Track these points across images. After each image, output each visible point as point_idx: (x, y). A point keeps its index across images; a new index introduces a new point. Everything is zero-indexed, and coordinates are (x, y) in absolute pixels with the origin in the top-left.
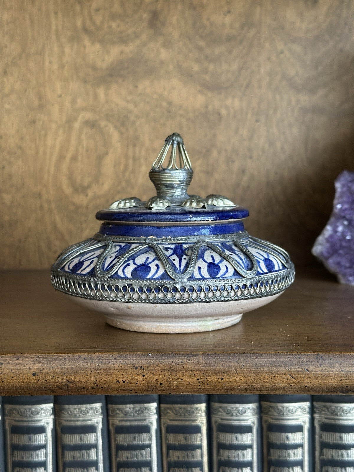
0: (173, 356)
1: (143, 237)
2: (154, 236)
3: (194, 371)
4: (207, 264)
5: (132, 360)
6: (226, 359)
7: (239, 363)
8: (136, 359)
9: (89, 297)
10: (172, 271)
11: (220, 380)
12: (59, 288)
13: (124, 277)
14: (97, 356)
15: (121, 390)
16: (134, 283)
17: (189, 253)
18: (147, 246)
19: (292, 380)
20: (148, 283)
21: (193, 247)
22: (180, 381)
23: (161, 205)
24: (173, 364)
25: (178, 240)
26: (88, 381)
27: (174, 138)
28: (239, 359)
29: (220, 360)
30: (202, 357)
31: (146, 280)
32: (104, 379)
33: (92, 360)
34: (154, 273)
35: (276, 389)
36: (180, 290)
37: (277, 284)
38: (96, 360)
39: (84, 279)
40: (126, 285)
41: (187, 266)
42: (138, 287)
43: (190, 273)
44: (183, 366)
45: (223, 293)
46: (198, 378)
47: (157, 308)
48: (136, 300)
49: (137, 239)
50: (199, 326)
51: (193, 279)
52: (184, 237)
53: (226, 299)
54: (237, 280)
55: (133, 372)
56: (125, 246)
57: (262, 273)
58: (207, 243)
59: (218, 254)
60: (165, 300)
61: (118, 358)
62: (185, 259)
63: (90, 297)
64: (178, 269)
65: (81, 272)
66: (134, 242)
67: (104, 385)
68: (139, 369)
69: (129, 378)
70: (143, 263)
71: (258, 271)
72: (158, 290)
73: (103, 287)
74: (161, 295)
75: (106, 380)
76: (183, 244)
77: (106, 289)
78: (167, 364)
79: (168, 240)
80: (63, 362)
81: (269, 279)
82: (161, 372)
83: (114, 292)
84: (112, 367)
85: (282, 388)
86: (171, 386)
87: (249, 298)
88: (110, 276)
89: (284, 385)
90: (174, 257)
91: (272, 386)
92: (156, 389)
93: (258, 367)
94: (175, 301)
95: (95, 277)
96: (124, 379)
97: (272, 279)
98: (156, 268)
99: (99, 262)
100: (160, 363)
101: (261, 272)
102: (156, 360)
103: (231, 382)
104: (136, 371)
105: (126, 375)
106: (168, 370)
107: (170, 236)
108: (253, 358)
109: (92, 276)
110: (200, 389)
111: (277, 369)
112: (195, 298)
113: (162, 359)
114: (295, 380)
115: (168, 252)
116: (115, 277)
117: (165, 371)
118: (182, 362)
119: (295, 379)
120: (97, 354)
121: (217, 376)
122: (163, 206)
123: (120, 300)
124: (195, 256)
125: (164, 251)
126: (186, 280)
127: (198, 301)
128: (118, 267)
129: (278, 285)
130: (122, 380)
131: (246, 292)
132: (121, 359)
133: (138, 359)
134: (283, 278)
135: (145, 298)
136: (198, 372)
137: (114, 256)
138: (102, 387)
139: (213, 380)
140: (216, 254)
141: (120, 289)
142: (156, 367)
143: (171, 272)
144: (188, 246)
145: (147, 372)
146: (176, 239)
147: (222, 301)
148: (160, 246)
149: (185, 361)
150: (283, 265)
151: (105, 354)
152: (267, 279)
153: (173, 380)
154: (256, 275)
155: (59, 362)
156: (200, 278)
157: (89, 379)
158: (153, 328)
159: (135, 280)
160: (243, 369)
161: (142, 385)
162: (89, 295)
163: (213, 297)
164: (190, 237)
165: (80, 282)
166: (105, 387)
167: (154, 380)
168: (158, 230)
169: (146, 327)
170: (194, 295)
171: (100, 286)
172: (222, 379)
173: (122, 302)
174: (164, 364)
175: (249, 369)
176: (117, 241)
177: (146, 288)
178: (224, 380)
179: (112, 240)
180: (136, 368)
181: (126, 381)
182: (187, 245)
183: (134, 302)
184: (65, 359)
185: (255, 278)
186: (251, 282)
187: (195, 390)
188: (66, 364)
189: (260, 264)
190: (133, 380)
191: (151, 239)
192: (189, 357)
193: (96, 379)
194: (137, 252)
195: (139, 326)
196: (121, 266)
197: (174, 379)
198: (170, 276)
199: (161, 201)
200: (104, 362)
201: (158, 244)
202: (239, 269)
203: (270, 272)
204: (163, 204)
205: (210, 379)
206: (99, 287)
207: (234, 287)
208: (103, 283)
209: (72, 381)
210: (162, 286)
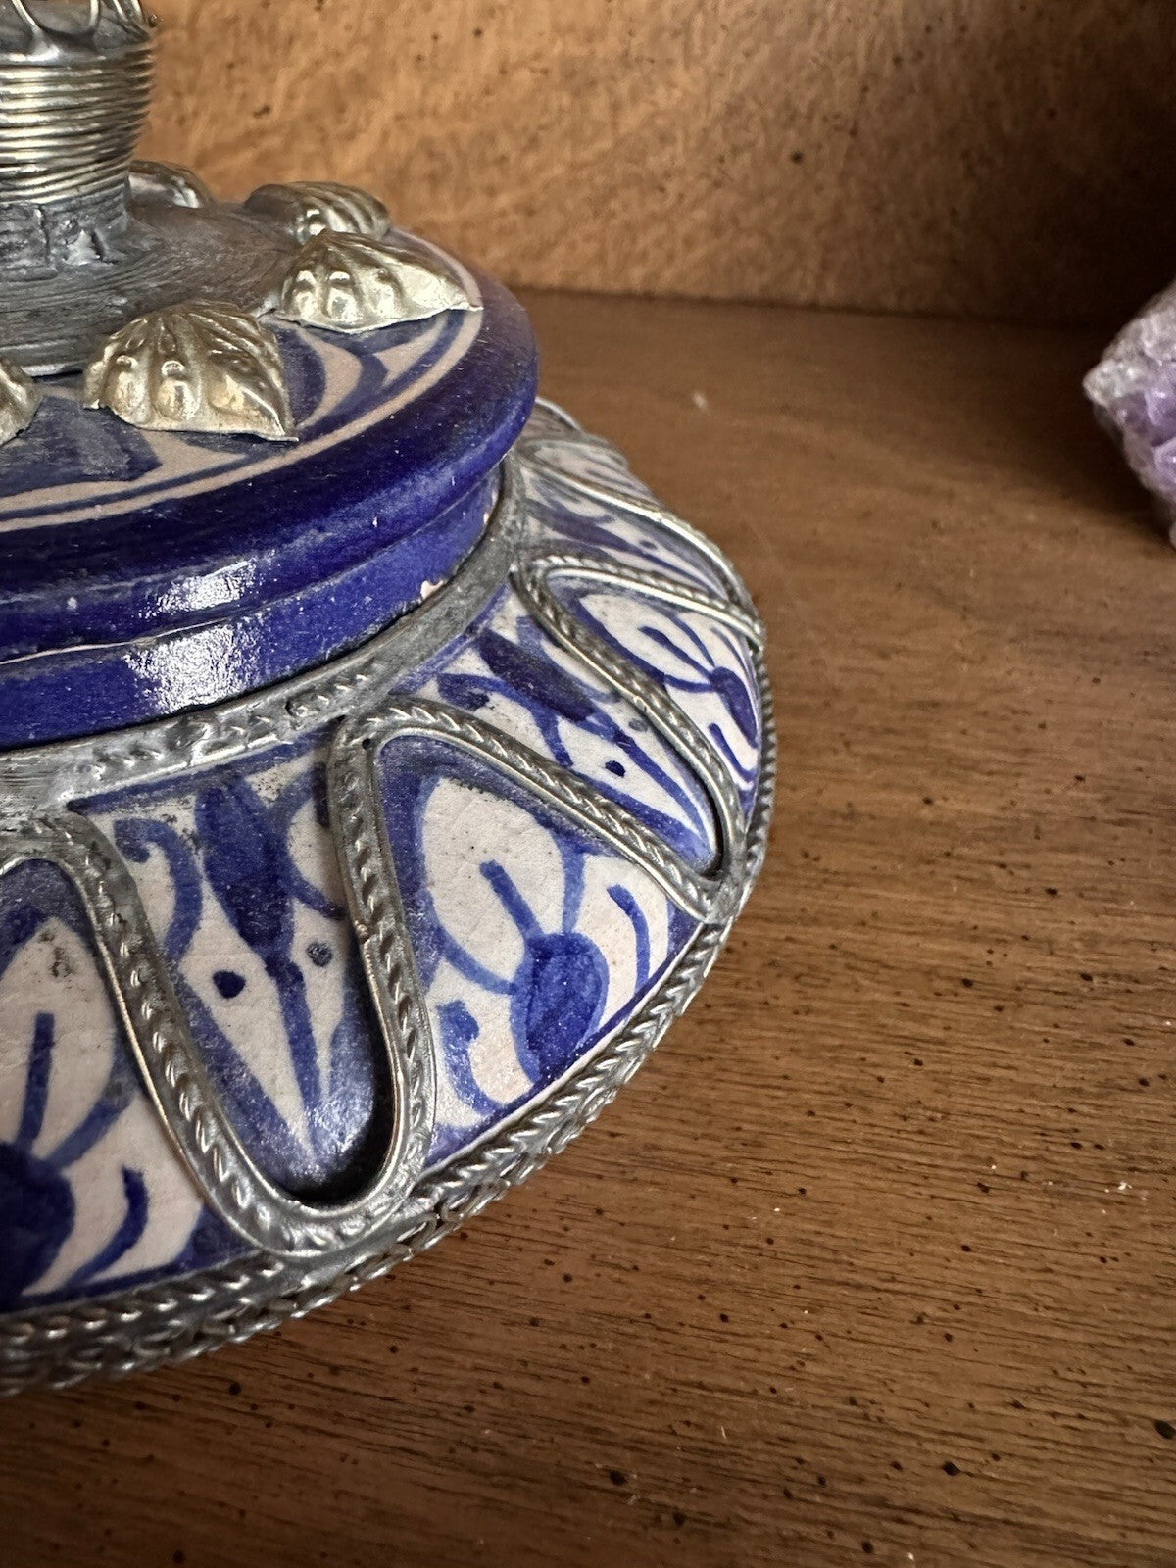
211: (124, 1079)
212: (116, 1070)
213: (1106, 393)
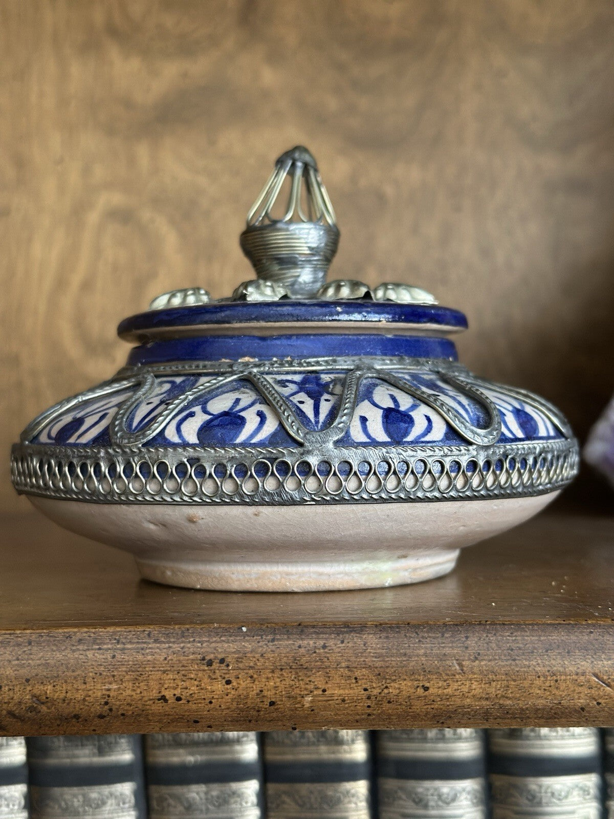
0: (302, 631)
1: (227, 361)
2: (253, 357)
3: (355, 670)
4: (382, 411)
5: (199, 642)
6: (434, 638)
7: (467, 648)
8: (208, 641)
9: (95, 498)
10: (297, 425)
11: (420, 691)
12: (26, 485)
13: (180, 441)
14: (112, 636)
15: (173, 721)
16: (205, 455)
17: (338, 389)
18: (235, 377)
19: (602, 688)
20: (240, 453)
21: (345, 379)
22: (318, 695)
23: (268, 291)
24: (302, 650)
25: (309, 364)
26: (87, 698)
27: (297, 155)
28: (467, 637)
29: (419, 641)
30: (374, 634)
31: (234, 446)
32: (129, 692)
33: (98, 644)
34: (254, 432)
35: (562, 713)
36: (318, 470)
37: (545, 469)
38: (107, 644)
39: (83, 454)
40: (185, 460)
41: (333, 414)
42: (213, 464)
43: (341, 430)
44: (328, 655)
45: (421, 480)
46: (365, 686)
47: (260, 519)
48: (209, 497)
49: (211, 365)
50: (362, 573)
51: (348, 443)
52: (323, 359)
53: (428, 495)
54: (454, 450)
55: (200, 674)
56: (184, 381)
57: (511, 439)
58: (378, 371)
59: (407, 393)
60: (279, 495)
61: (163, 639)
62: (326, 400)
63: (98, 496)
64: (310, 421)
65: (77, 440)
66: (205, 371)
67: (127, 708)
68: (215, 665)
69: (193, 688)
70: (226, 410)
71: (503, 434)
72: (263, 470)
73: (129, 469)
74: (270, 484)
75: (133, 693)
76: (322, 373)
77: (136, 473)
78: (288, 652)
79: (287, 365)
80: (25, 651)
81: (528, 454)
82: (273, 672)
83: (155, 480)
84: (149, 661)
85: (576, 711)
86: (296, 709)
87: (483, 498)
88: (145, 440)
89: (582, 701)
90: (302, 396)
91: (551, 705)
92: (259, 715)
93: (517, 658)
94: (305, 498)
95: (111, 445)
96: (178, 692)
97: (535, 453)
98: (258, 419)
99: (121, 414)
100: (270, 650)
101: (509, 435)
102: (259, 642)
103: (448, 697)
104: (209, 672)
105: (184, 681)
106: (291, 668)
107: (291, 357)
108: (501, 636)
109: (104, 446)
110: (369, 715)
111: (563, 661)
112: (355, 491)
113: (273, 640)
114: (608, 688)
115: (288, 388)
116: (159, 444)
117: (281, 670)
118: (324, 647)
119: (609, 685)
120: (111, 629)
121: (412, 680)
122: (273, 294)
123: (170, 500)
124: (351, 393)
125: (277, 387)
126: (330, 445)
127: (362, 497)
128: (165, 419)
129: (548, 471)
130: (174, 695)
131: (475, 481)
132: (172, 640)
133: (214, 639)
134: (558, 458)
135: (231, 492)
136: (364, 670)
137: (156, 401)
138: (123, 715)
139: (404, 693)
140: (402, 392)
141: (170, 470)
142: (258, 660)
143: (294, 427)
144: (333, 378)
145: (236, 672)
146: (305, 362)
147: (419, 500)
148: (268, 377)
149: (331, 643)
150: (556, 427)
151: (131, 628)
152: (523, 452)
153: (302, 693)
154: (498, 442)
155: (13, 650)
156: (364, 441)
157: (90, 693)
158: (251, 579)
159: (206, 448)
160: (477, 662)
161: (223, 707)
162: (95, 492)
163: (397, 490)
164: (339, 359)
165: (75, 461)
166: (130, 713)
167: (255, 692)
168: (262, 343)
169: (234, 577)
170: (351, 485)
171: (122, 468)
172: (426, 689)
173: (174, 503)
174: (281, 653)
175: (493, 663)
176: (165, 373)
177: (235, 466)
178: (431, 690)
179: (153, 372)
180: (210, 663)
181: (183, 697)
182: (332, 376)
183: (203, 504)
184: (30, 643)
185: (496, 446)
186: (488, 456)
187: (358, 717)
188: (31, 654)
189: (505, 417)
190: (201, 694)
191: (246, 365)
192: (343, 633)
193: (107, 693)
194: (213, 390)
195: (217, 575)
196: (173, 418)
197: (306, 689)
198: (293, 434)
199: (269, 284)
200: (128, 649)
201: (262, 373)
202: (460, 425)
203: (529, 437)
204: (274, 291)
205: (395, 688)
206: (120, 469)
207: (447, 466)
208: (129, 460)
209: (47, 698)
210: (273, 460)
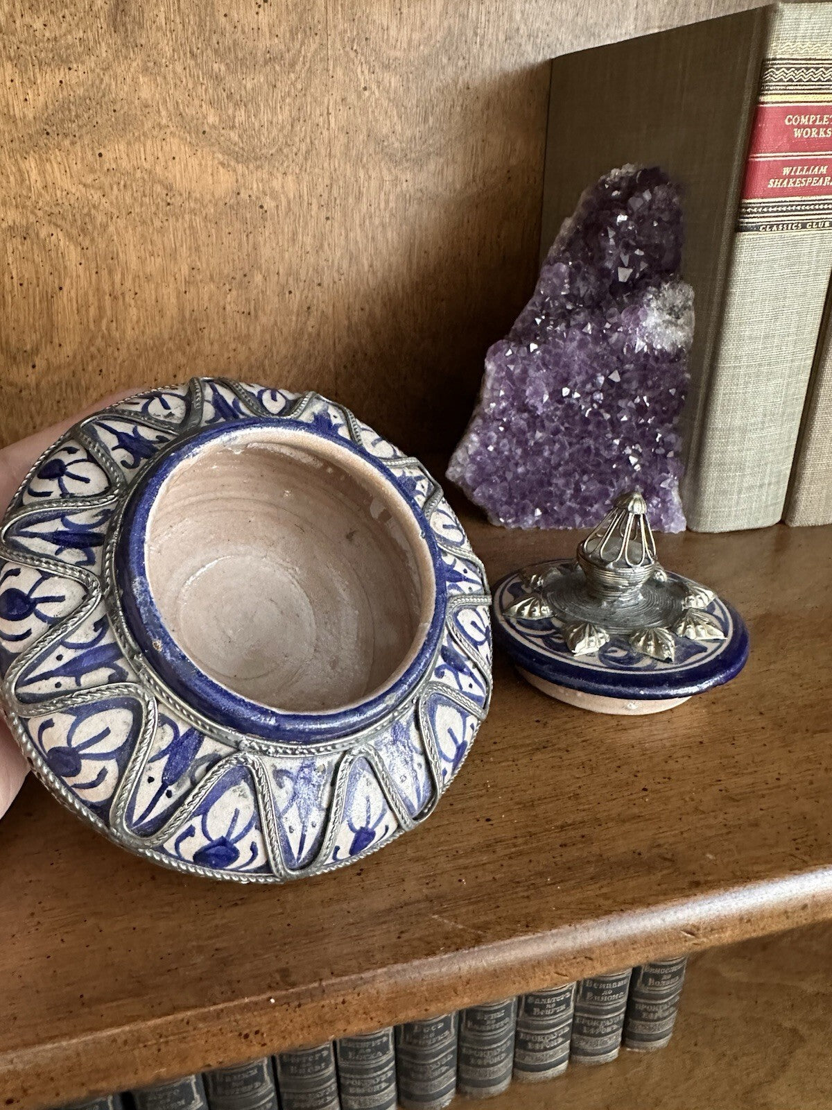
5: (235, 1021)
8: (242, 1018)
14: (154, 1030)
22: (341, 1034)
24: (325, 1009)
33: (143, 1042)
38: (151, 1040)
44: (347, 1008)
55: (239, 1046)
68: (252, 1036)
78: (314, 1013)
80: (74, 1063)
84: (192, 1047)
100: (297, 1015)
102: (287, 1010)
104: (246, 1042)
105: (225, 1053)
106: (317, 1024)
113: (299, 1006)
117: (309, 1027)
118: (344, 1002)
133: (247, 1015)
136: (378, 1011)
142: (289, 1025)
145: (270, 1037)
149: (349, 998)
167: (286, 1045)
180: (246, 1036)
188: (81, 1065)
200: (171, 1041)
211: (387, 807)
212: (253, 818)
213: (453, 477)
